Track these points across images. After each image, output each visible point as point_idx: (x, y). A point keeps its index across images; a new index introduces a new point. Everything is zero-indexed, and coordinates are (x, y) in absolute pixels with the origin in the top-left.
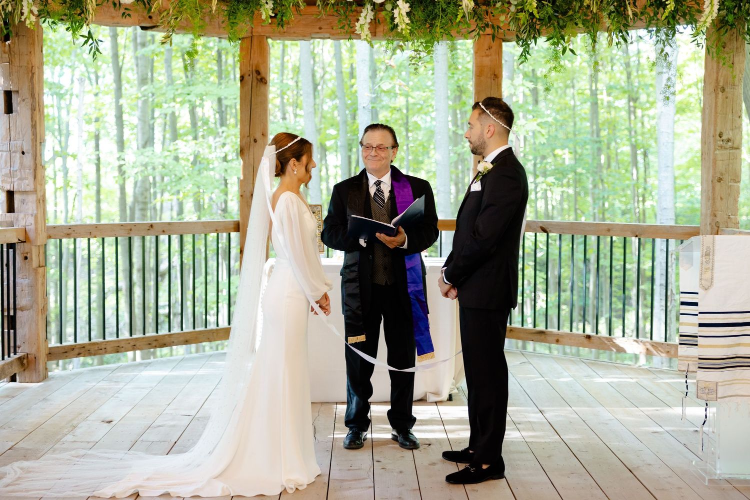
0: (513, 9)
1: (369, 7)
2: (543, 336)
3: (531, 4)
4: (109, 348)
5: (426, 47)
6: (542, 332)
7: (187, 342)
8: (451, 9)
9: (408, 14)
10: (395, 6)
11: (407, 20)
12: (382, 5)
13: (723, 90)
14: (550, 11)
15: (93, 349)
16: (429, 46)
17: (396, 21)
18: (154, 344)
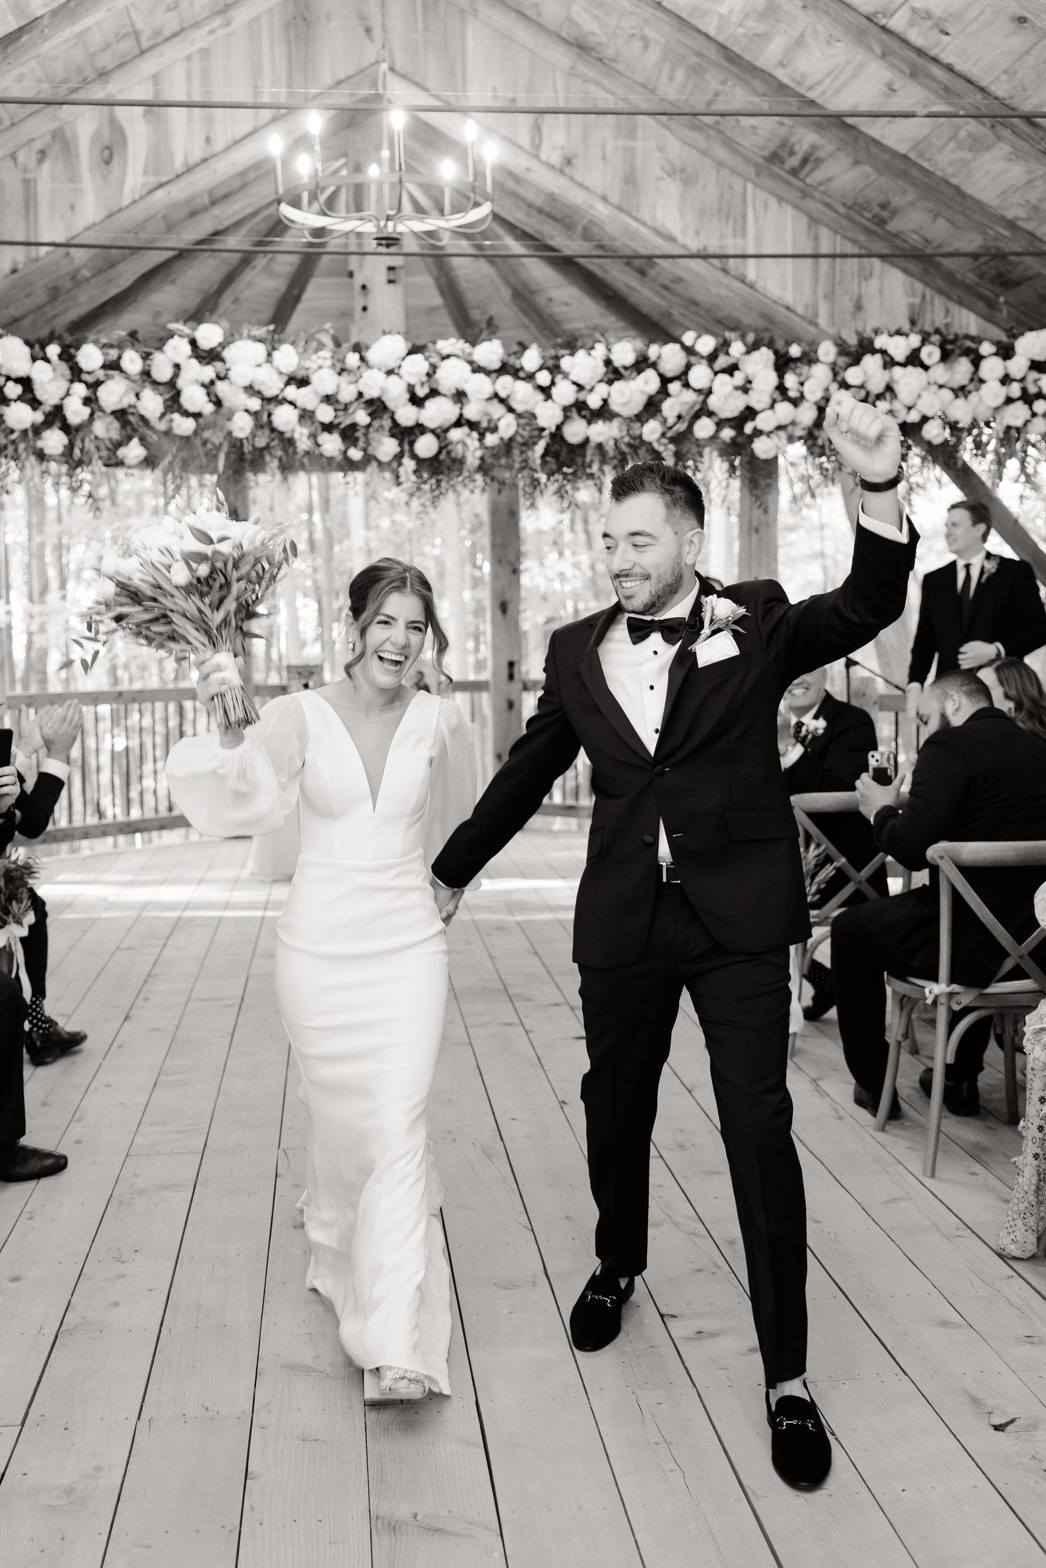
0: (517, 466)
1: (374, 464)
2: (572, 812)
3: (534, 461)
4: (77, 835)
5: (433, 502)
6: (571, 808)
7: (162, 827)
8: (457, 466)
9: (415, 472)
10: (400, 464)
11: (414, 478)
12: (389, 463)
13: (757, 531)
14: (554, 467)
15: (60, 835)
16: (435, 500)
17: (402, 479)
18: (126, 829)
